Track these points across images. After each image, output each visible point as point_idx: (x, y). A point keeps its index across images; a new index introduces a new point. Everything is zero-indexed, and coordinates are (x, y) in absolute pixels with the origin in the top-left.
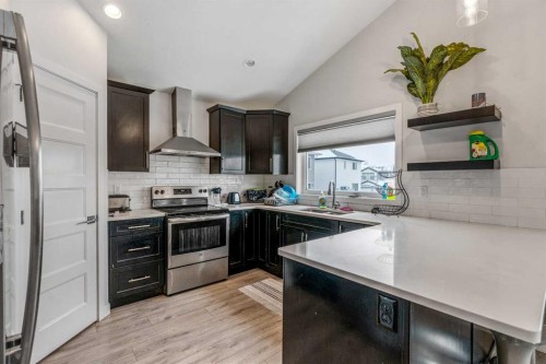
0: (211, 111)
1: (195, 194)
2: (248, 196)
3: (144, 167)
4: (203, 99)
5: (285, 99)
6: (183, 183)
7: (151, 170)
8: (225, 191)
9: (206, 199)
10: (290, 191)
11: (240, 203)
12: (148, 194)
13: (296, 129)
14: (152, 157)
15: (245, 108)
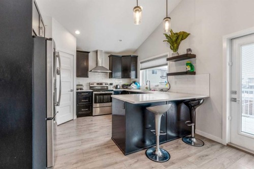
0: (109, 57)
1: (104, 85)
2: (123, 86)
3: (87, 76)
4: (107, 53)
5: (136, 51)
6: (100, 81)
7: (89, 77)
8: (115, 84)
9: (107, 87)
10: (137, 85)
11: (120, 89)
12: (88, 85)
13: (140, 61)
14: (89, 73)
15: (121, 55)
